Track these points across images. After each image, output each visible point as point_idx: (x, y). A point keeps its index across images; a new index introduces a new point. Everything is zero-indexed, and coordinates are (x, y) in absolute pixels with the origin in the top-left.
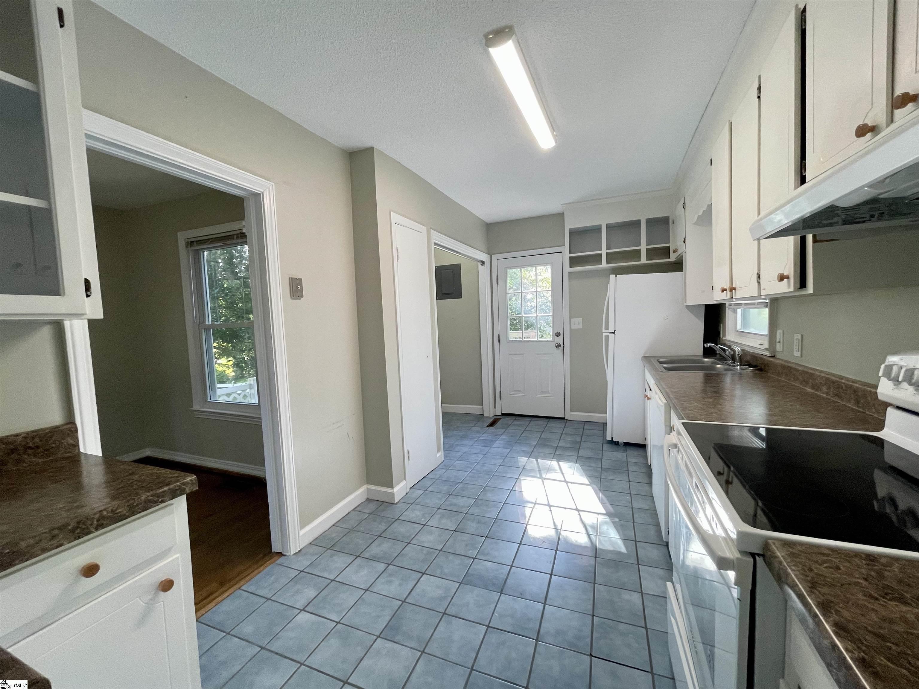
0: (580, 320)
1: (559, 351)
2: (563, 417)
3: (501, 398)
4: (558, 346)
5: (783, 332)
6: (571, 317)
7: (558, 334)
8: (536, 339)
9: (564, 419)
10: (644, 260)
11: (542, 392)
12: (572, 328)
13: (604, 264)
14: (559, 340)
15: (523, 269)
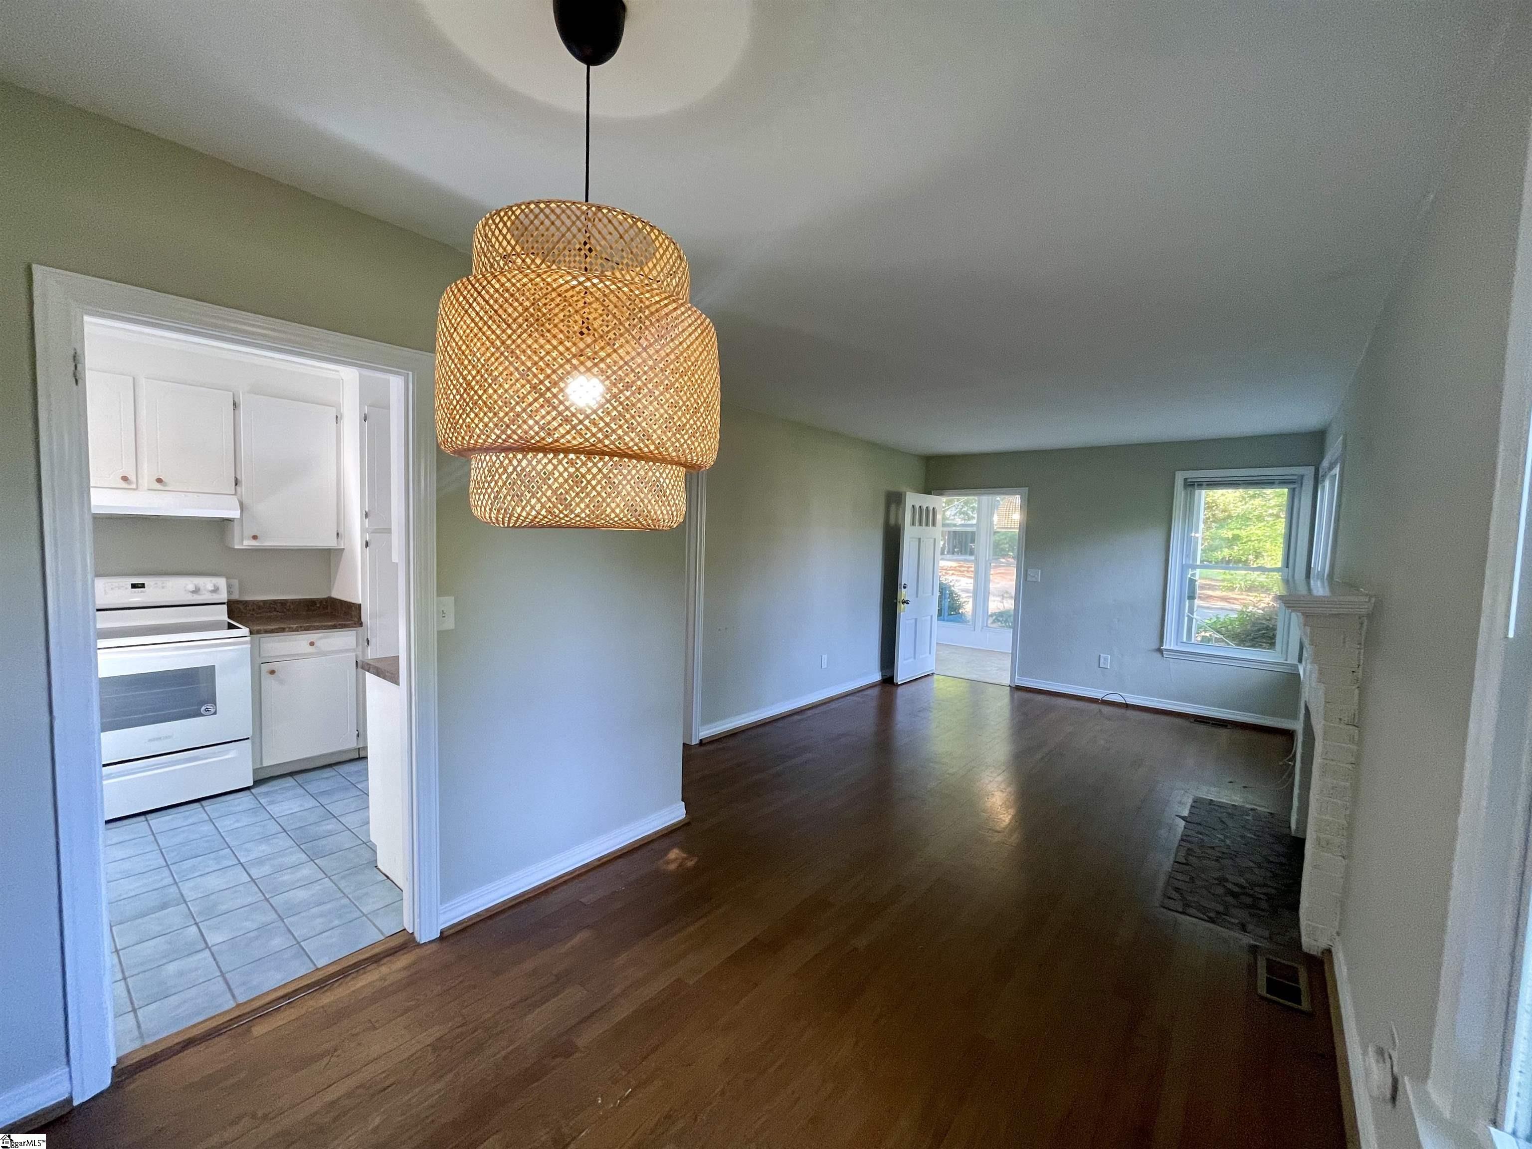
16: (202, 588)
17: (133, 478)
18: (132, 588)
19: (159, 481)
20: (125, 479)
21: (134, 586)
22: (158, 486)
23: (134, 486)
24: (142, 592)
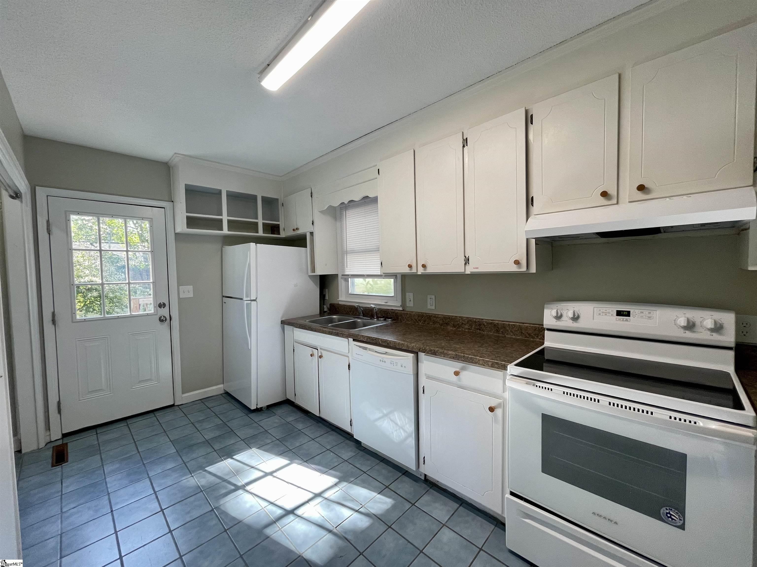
0: (191, 288)
1: (165, 327)
2: (172, 403)
3: (59, 412)
4: (162, 320)
5: (413, 294)
6: (179, 284)
7: (162, 305)
8: (129, 314)
9: (173, 405)
10: (261, 233)
11: (140, 382)
12: (181, 297)
13: (225, 231)
14: (164, 312)
15: (101, 219)
16: (698, 323)
17: (612, 191)
18: (617, 315)
19: (641, 188)
20: (604, 194)
21: (619, 313)
22: (640, 195)
23: (615, 201)
24: (627, 320)
